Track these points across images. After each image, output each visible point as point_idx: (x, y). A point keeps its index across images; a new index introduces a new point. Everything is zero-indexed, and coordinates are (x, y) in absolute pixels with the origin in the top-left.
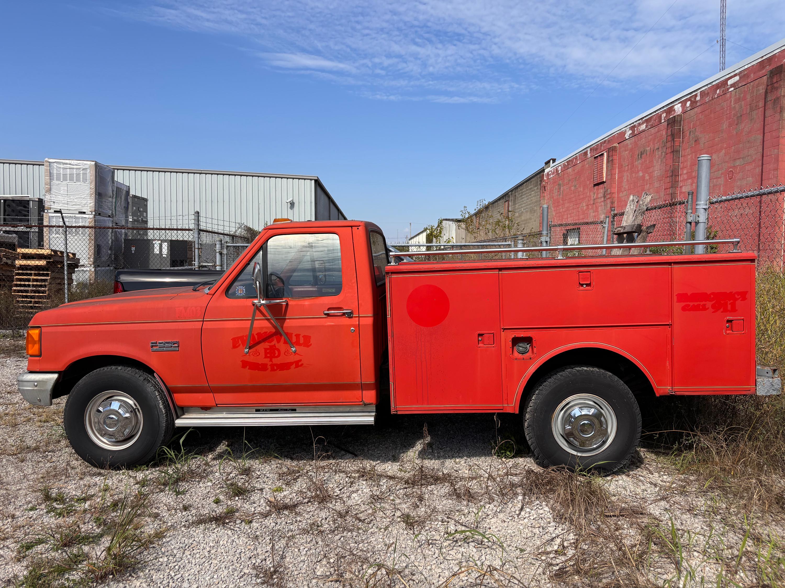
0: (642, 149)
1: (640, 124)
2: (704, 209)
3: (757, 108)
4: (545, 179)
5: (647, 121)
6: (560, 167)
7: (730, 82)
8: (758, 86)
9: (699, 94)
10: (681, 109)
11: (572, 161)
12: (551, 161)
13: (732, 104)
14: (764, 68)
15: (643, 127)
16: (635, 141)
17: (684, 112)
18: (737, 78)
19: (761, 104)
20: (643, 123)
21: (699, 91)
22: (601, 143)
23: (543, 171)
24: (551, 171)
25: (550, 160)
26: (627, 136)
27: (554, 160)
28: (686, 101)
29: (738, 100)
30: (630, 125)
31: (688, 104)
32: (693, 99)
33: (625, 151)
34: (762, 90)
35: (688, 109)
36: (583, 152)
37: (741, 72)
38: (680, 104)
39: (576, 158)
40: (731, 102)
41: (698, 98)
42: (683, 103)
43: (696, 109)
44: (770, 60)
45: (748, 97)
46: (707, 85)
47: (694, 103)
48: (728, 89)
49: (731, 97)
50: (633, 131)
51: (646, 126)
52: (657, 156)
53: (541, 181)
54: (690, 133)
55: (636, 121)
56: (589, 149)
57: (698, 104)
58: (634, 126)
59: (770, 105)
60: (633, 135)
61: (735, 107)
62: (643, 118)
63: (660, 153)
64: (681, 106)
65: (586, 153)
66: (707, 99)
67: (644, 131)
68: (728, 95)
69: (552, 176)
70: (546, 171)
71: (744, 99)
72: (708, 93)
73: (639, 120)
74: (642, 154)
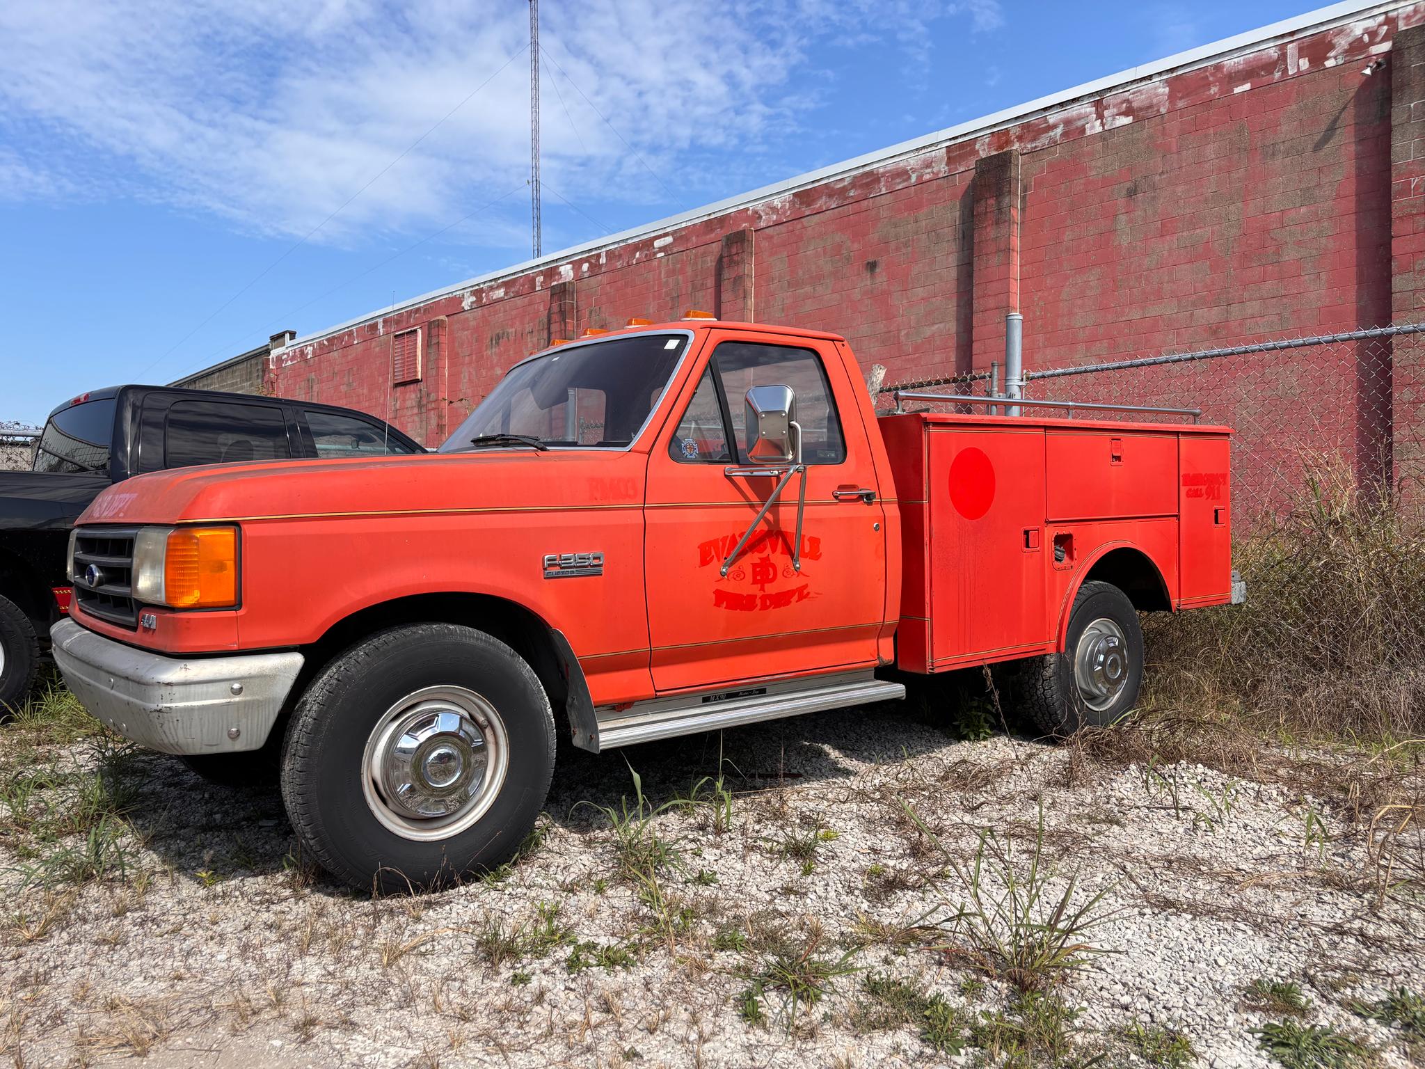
0: (499, 331)
1: (491, 289)
2: (1019, 386)
3: (703, 287)
4: (271, 367)
5: (506, 284)
6: (310, 349)
7: (657, 244)
8: (704, 255)
9: (604, 255)
10: (571, 274)
11: (340, 338)
12: (287, 336)
13: (663, 276)
14: (712, 230)
15: (500, 293)
16: (483, 316)
17: (578, 278)
18: (669, 239)
19: (710, 282)
20: (498, 287)
21: (604, 250)
22: (410, 313)
23: (268, 352)
24: (288, 354)
25: (286, 332)
26: (466, 305)
27: (293, 335)
28: (582, 261)
29: (672, 273)
30: (472, 286)
31: (585, 267)
32: (593, 261)
33: (463, 329)
34: (710, 262)
35: (586, 275)
36: (367, 324)
37: (675, 232)
38: (570, 266)
39: (350, 334)
40: (660, 273)
41: (603, 260)
42: (577, 265)
43: (599, 277)
44: (722, 221)
45: (689, 270)
46: (618, 242)
47: (595, 267)
48: (655, 254)
49: (659, 266)
50: (479, 299)
51: (506, 293)
52: (530, 345)
53: (264, 371)
54: (591, 312)
55: (484, 283)
56: (380, 321)
57: (603, 270)
58: (481, 290)
59: (726, 285)
60: (479, 304)
61: (667, 281)
62: (499, 278)
63: (535, 339)
64: (573, 269)
65: (374, 327)
66: (619, 264)
67: (500, 300)
68: (655, 263)
69: (289, 363)
70: (275, 353)
71: (682, 271)
72: (620, 256)
73: (491, 281)
74: (498, 337)
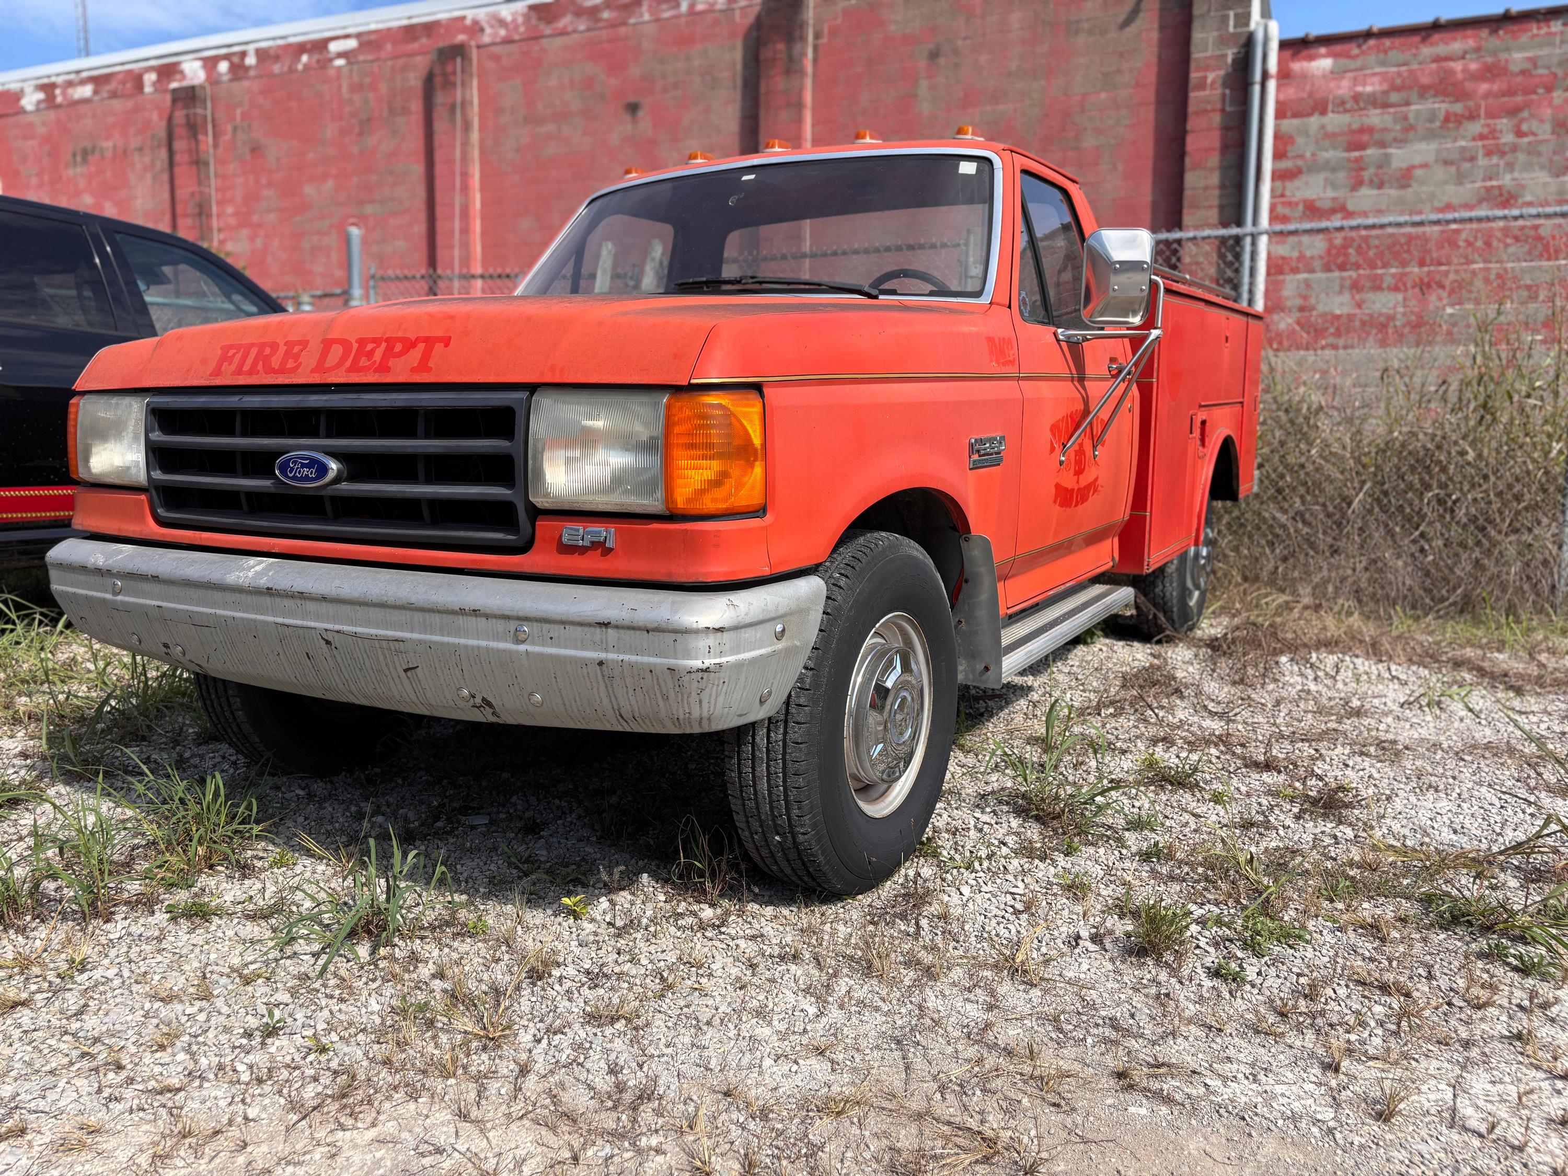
0: (89, 145)
1: (70, 84)
3: (405, 111)
5: (96, 80)
7: (334, 47)
8: (404, 69)
9: (251, 53)
10: (201, 74)
13: (344, 90)
14: (415, 39)
15: (86, 91)
16: (59, 122)
17: (213, 78)
18: (352, 44)
19: (416, 106)
20: (83, 82)
21: (253, 46)
26: (28, 104)
28: (215, 60)
29: (357, 88)
30: (37, 79)
31: (223, 66)
32: (235, 60)
33: (26, 138)
34: (415, 80)
35: (225, 77)
37: (358, 36)
38: (197, 64)
40: (340, 87)
41: (251, 60)
42: (210, 63)
43: (247, 82)
44: (429, 28)
45: (384, 88)
46: (274, 39)
47: (238, 68)
48: (331, 60)
49: (338, 77)
50: (50, 98)
51: (96, 92)
52: (139, 166)
54: (235, 129)
55: (58, 75)
57: (252, 73)
58: (53, 86)
59: (440, 111)
60: (50, 104)
61: (351, 98)
62: (83, 71)
63: (147, 160)
64: (203, 67)
66: (277, 68)
67: (85, 101)
68: (332, 72)
71: (373, 87)
72: (277, 57)
73: (69, 73)
74: (85, 153)
